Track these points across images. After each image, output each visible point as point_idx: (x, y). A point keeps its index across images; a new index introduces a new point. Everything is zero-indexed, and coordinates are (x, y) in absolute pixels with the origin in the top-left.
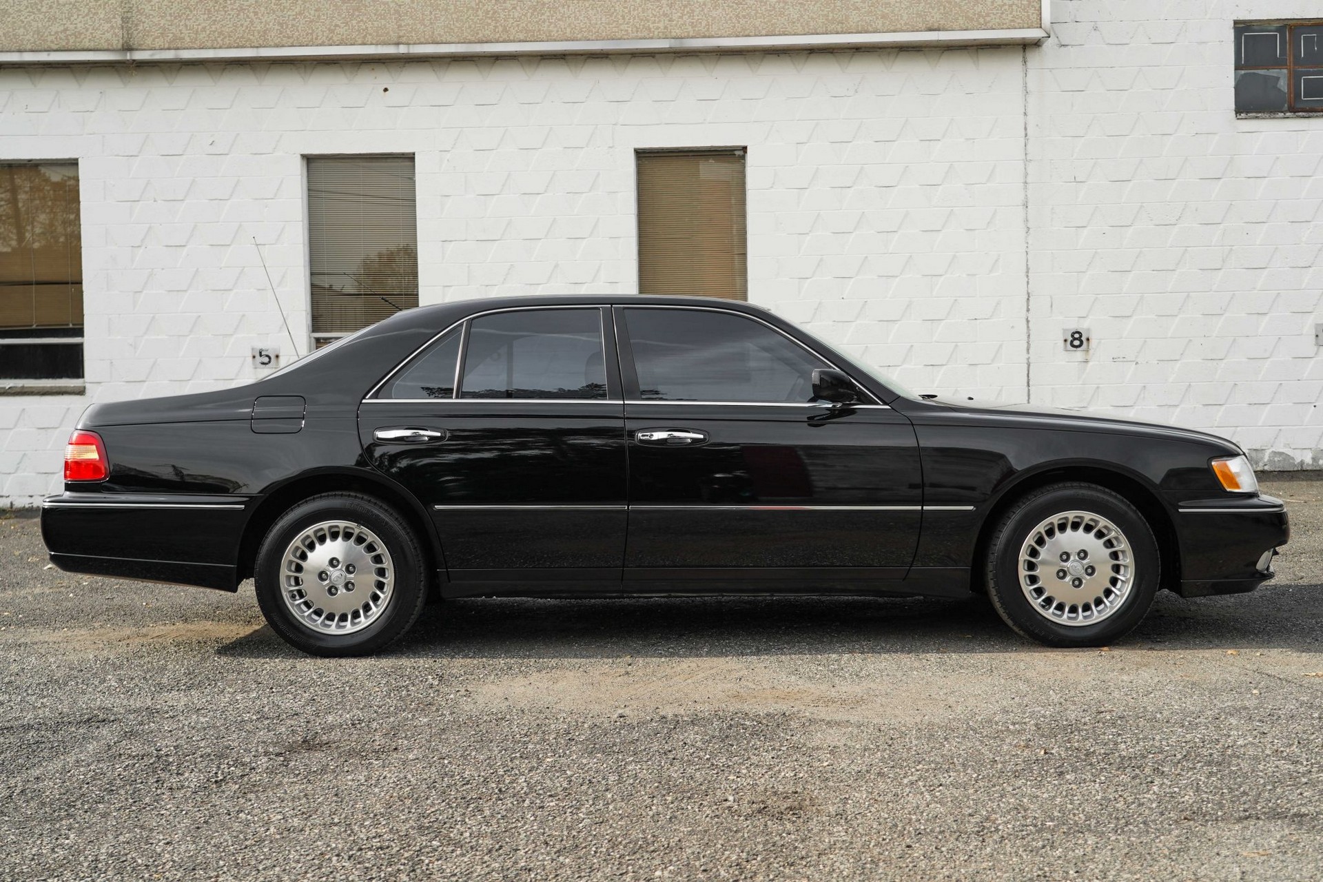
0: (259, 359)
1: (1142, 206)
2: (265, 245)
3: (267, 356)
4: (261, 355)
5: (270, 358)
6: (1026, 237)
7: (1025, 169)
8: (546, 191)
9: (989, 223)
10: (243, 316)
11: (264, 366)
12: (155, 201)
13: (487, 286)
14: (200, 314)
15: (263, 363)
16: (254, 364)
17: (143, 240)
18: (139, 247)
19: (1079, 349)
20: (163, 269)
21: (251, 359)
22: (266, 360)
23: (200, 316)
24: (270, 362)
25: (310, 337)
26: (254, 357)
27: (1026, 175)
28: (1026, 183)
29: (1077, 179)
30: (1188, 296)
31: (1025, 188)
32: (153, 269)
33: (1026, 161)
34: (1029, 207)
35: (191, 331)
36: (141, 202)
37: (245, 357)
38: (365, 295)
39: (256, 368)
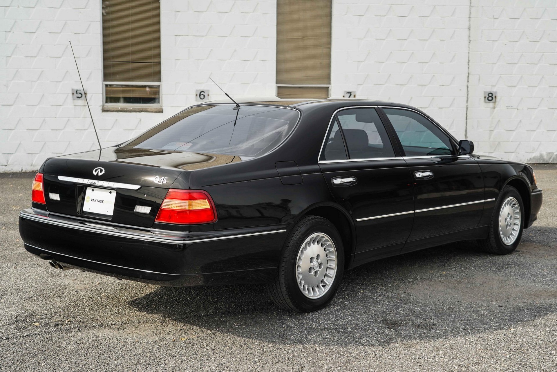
0: (76, 95)
1: (524, 32)
2: (79, 33)
3: (80, 93)
4: (77, 93)
5: (82, 95)
6: (469, 45)
7: (470, 10)
8: (230, 11)
9: (451, 37)
10: (67, 71)
11: (78, 99)
12: (18, 7)
13: (198, 60)
14: (43, 70)
15: (78, 97)
16: (73, 97)
17: (11, 28)
18: (9, 32)
19: (491, 102)
20: (23, 45)
21: (71, 95)
22: (80, 96)
23: (43, 71)
24: (82, 97)
25: (103, 84)
26: (73, 94)
27: (470, 13)
28: (470, 17)
29: (495, 17)
30: (543, 77)
31: (470, 20)
32: (17, 44)
33: (471, 6)
34: (471, 30)
35: (38, 79)
36: (11, 7)
37: (68, 94)
38: (132, 62)
39: (74, 100)
